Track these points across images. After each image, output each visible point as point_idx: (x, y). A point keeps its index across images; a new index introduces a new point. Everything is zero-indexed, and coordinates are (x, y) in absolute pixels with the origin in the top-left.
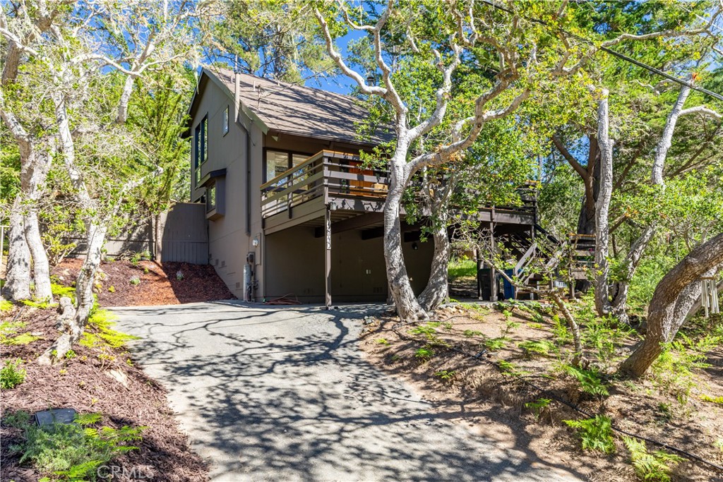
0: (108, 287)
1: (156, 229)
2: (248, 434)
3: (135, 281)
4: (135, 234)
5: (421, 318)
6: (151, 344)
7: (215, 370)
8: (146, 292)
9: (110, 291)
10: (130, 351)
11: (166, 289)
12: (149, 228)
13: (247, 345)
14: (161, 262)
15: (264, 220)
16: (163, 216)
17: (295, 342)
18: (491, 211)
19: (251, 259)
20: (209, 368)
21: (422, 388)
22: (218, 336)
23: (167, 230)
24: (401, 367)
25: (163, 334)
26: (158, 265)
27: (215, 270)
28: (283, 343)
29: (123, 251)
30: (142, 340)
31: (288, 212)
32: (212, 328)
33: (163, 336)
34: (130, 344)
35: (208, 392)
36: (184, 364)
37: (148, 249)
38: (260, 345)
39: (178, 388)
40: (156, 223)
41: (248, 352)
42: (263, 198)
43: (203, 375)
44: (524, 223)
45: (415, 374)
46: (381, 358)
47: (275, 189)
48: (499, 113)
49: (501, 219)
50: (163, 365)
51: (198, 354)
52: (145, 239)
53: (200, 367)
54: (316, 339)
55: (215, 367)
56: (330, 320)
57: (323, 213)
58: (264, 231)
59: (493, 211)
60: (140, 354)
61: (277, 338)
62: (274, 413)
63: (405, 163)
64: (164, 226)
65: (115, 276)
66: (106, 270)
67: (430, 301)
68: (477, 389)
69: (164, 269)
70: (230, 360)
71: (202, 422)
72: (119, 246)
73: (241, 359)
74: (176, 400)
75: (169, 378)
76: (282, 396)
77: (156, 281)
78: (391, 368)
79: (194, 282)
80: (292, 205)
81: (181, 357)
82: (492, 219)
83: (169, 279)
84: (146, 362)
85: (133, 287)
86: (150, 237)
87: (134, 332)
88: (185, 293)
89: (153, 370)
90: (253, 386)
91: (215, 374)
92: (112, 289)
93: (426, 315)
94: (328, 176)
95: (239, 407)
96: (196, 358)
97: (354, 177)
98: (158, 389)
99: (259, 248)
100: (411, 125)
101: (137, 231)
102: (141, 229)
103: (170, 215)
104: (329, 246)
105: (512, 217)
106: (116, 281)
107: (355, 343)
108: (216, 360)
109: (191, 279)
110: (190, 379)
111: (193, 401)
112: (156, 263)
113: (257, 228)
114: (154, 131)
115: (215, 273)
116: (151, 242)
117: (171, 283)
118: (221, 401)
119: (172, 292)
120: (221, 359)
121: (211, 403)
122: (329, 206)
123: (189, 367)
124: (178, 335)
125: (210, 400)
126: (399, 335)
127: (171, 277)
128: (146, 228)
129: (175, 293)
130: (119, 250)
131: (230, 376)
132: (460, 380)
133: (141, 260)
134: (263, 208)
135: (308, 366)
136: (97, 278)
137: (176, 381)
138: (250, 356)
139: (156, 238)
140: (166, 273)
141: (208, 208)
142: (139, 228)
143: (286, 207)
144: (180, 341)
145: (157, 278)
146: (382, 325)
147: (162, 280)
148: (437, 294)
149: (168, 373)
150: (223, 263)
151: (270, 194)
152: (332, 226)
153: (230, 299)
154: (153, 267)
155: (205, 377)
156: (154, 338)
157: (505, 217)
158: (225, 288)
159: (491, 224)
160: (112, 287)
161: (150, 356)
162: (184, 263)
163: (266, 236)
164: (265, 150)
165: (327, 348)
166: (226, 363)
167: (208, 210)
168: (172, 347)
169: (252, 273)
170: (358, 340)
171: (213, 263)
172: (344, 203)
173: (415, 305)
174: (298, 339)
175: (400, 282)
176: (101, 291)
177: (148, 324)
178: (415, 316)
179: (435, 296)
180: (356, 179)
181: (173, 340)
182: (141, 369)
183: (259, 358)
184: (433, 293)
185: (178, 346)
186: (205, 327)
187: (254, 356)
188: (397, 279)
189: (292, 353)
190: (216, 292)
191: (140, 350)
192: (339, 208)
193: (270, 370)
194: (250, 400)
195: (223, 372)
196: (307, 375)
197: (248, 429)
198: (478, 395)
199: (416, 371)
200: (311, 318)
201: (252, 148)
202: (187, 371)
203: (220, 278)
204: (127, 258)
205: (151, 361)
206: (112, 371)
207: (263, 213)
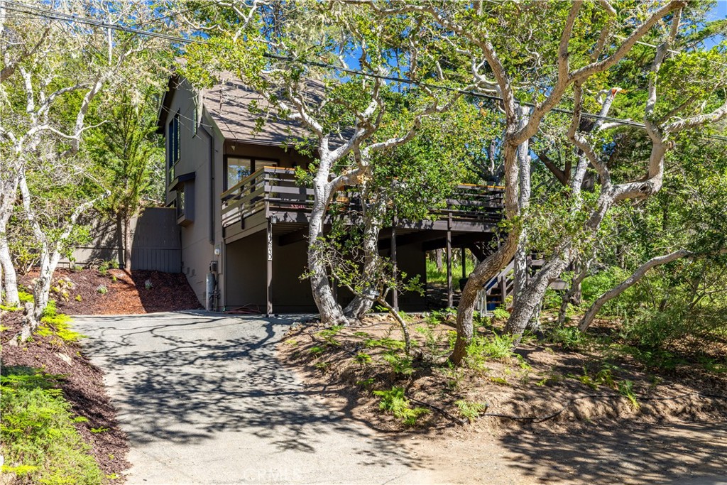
0: (76, 296)
1: (125, 236)
2: (153, 398)
3: (102, 289)
4: (104, 241)
5: (341, 323)
6: (101, 343)
7: (147, 362)
8: (113, 301)
9: (77, 300)
10: (81, 347)
11: (133, 298)
12: (118, 234)
13: (180, 345)
14: (131, 270)
15: (224, 229)
16: (133, 222)
17: (224, 343)
18: (448, 220)
19: (215, 267)
20: (142, 360)
21: (307, 377)
22: (159, 338)
23: (137, 237)
24: (300, 362)
25: (113, 336)
26: (127, 273)
27: (186, 279)
28: (213, 343)
29: (92, 258)
30: (94, 340)
31: (240, 222)
32: (156, 332)
33: (112, 337)
34: (83, 342)
35: (135, 375)
36: (124, 357)
37: (117, 257)
38: (192, 345)
39: (113, 372)
40: (126, 229)
41: (179, 350)
42: (224, 207)
43: (136, 364)
44: (488, 231)
45: (307, 367)
46: (289, 355)
47: (235, 197)
48: (399, 141)
49: (460, 227)
50: (107, 358)
51: (136, 350)
52: (114, 246)
53: (135, 360)
54: (243, 341)
55: (147, 359)
56: (264, 326)
57: (266, 226)
58: (225, 240)
59: (451, 220)
60: (90, 350)
61: (210, 340)
62: (179, 388)
63: (326, 182)
64: (133, 232)
65: (82, 285)
66: (74, 280)
67: (356, 309)
68: (341, 375)
69: (133, 277)
70: (162, 355)
71: (124, 391)
72: (88, 253)
73: (171, 355)
74: (110, 379)
75: (108, 366)
76: (191, 379)
77: (124, 289)
78: (292, 363)
79: (162, 291)
80: (245, 216)
81: (122, 352)
82: (449, 228)
83: (137, 287)
84: (94, 355)
85: (100, 296)
86: (120, 245)
87: (88, 334)
88: (152, 303)
89: (98, 361)
90: (172, 373)
91: (146, 364)
92: (79, 297)
93: (347, 321)
94: (269, 191)
95: (155, 384)
96: (135, 353)
97: (296, 191)
98: (97, 371)
99: (220, 257)
100: (332, 148)
101: (106, 237)
102: (110, 236)
103: (140, 221)
104: (270, 257)
105: (473, 225)
106: (83, 290)
107: (275, 345)
108: (150, 355)
109: (160, 288)
110: (125, 367)
111: (121, 380)
112: (125, 271)
113: (219, 238)
114: (122, 133)
115: (186, 282)
116: (121, 249)
117: (139, 292)
118: (143, 381)
119: (140, 301)
120: (154, 355)
121: (135, 381)
122: (269, 220)
123: (127, 359)
124: (125, 337)
125: (135, 379)
126: (313, 337)
127: (139, 286)
128: (114, 235)
129: (142, 303)
130: (88, 258)
131: (157, 366)
132: (333, 370)
133: (110, 268)
134: (224, 217)
135: (223, 360)
136: (64, 287)
137: (113, 368)
138: (180, 353)
139: (125, 245)
140: (135, 282)
141: (178, 212)
142: (108, 235)
143: (240, 218)
144: (125, 341)
145: (125, 286)
146: (302, 329)
147: (131, 288)
148: (364, 302)
149: (109, 363)
150: (193, 271)
151: (231, 202)
152: (273, 238)
153: (197, 308)
154: (122, 275)
155: (136, 366)
156: (104, 338)
157: (465, 226)
158: (194, 297)
159: (449, 233)
160: (79, 296)
161: (98, 351)
162: (154, 271)
163: (227, 245)
164: (225, 157)
165: (248, 348)
166: (158, 357)
167: (179, 214)
168: (117, 345)
169: (215, 283)
170: (278, 342)
171: (185, 271)
172: (286, 216)
173: (336, 312)
174: (228, 341)
175: (321, 291)
176: (68, 300)
177: (103, 328)
178: (335, 322)
179: (362, 304)
180: (298, 193)
181: (120, 340)
182: (88, 360)
183: (186, 354)
184: (360, 302)
185: (122, 345)
186: (151, 331)
187: (183, 353)
188: (318, 288)
189: (216, 351)
190: (184, 302)
191: (90, 347)
192: (281, 220)
193: (192, 363)
194: (165, 380)
195: (153, 363)
196: (219, 366)
197: (154, 396)
198: (340, 380)
199: (309, 365)
200: (248, 324)
201: (216, 154)
202: (125, 362)
203: (191, 288)
204: (96, 267)
205: (97, 355)
206: (60, 354)
207: (223, 222)
